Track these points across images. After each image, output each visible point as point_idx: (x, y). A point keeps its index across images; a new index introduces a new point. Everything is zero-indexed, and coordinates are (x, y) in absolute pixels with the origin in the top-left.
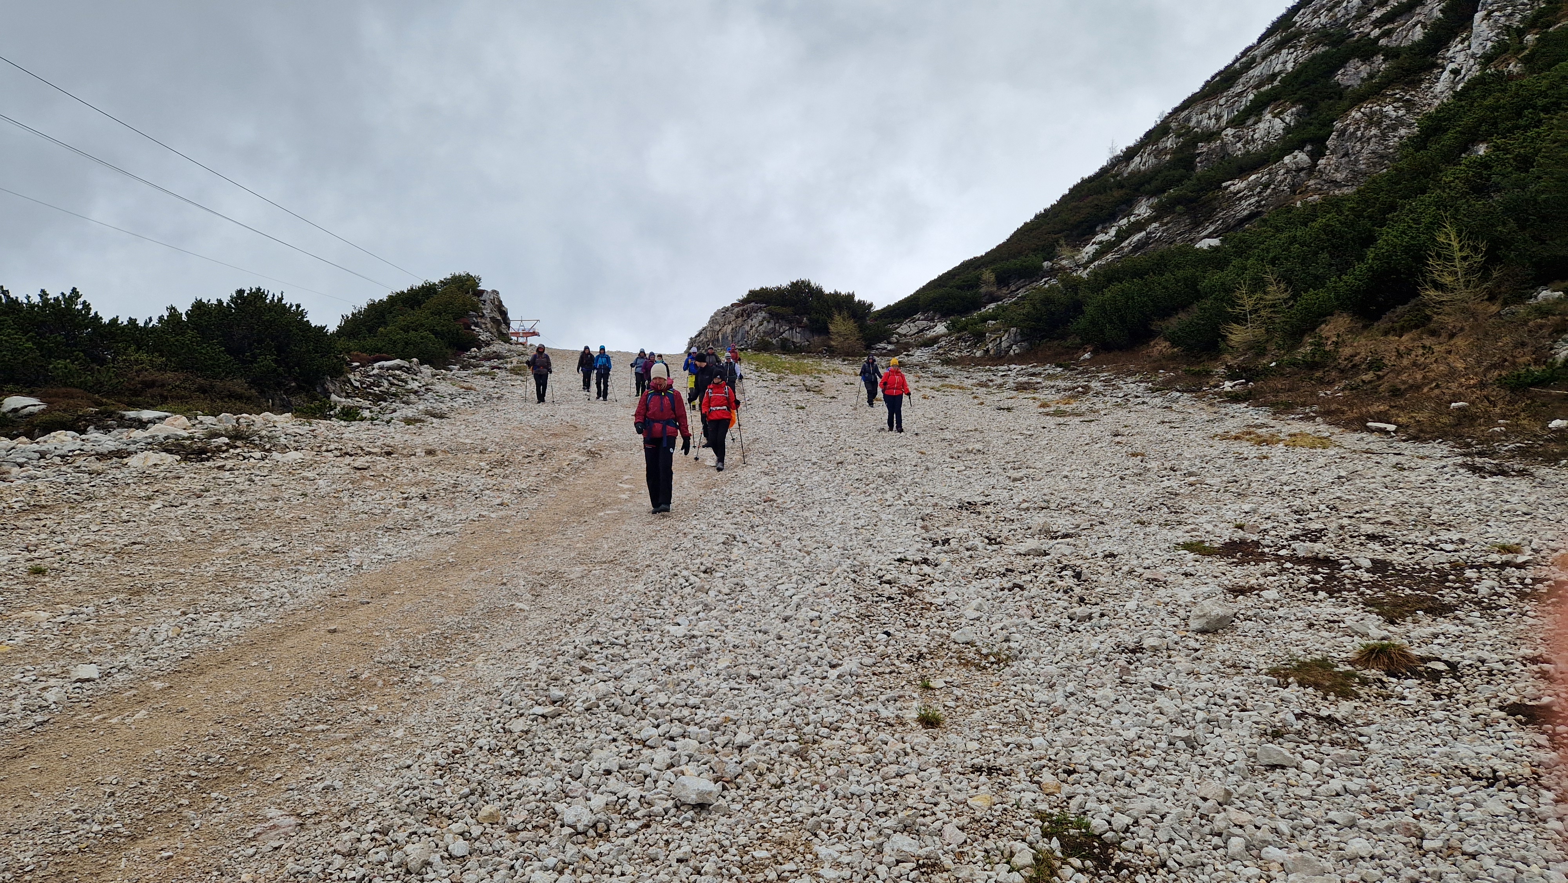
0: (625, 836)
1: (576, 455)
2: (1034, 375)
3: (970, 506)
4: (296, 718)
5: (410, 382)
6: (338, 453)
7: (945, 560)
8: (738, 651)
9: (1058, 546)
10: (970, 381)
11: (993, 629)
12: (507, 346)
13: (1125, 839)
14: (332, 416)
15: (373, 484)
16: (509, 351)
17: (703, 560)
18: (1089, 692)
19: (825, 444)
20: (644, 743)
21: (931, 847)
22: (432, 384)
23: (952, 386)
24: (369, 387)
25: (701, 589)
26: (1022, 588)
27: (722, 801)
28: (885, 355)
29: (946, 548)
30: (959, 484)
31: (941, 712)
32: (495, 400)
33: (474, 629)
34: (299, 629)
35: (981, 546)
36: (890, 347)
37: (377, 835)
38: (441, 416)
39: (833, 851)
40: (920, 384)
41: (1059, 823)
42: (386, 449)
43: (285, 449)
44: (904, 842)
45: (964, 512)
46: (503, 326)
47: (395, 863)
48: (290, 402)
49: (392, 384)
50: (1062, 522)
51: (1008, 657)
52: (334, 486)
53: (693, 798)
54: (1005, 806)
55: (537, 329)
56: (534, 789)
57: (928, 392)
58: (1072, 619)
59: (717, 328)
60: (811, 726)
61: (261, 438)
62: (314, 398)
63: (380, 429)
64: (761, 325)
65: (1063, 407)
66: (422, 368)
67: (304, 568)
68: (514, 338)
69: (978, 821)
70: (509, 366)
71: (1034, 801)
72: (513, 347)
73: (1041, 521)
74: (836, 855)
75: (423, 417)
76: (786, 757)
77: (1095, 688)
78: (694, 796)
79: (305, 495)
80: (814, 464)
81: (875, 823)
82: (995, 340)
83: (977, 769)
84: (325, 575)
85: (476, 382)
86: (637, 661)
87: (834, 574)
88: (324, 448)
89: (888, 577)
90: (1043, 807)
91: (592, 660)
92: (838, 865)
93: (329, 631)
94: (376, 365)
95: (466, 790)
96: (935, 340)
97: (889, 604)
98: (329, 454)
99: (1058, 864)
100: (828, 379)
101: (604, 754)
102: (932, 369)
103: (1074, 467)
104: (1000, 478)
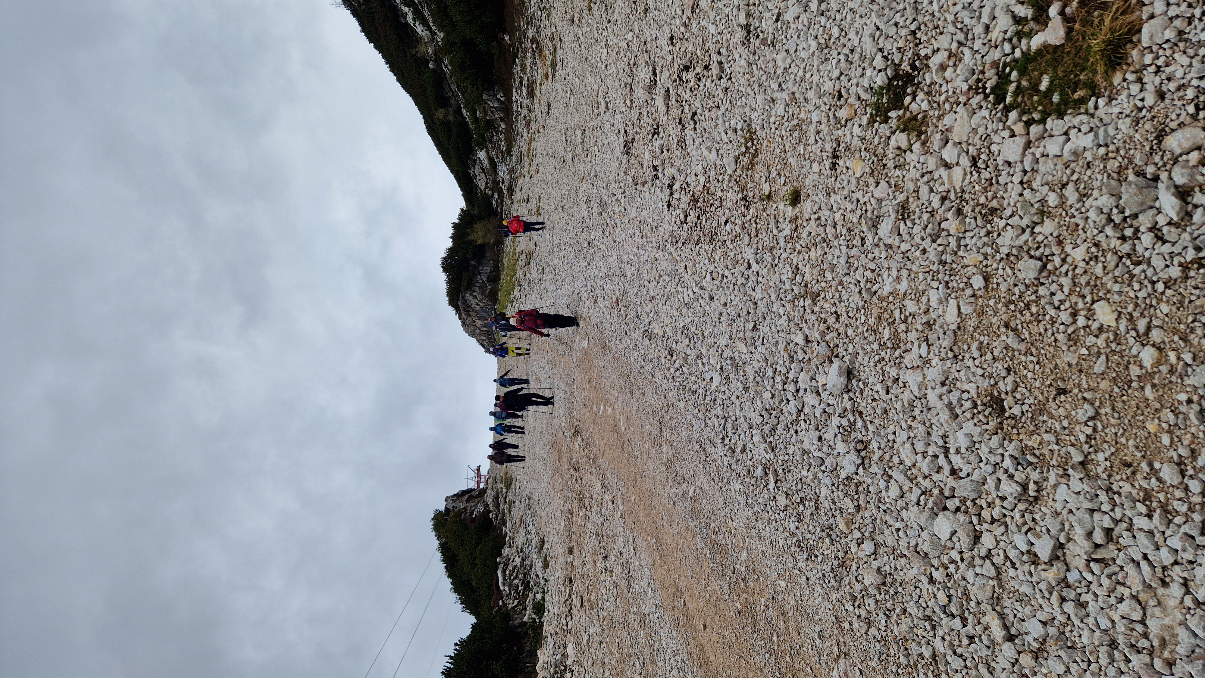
0: (867, 430)
1: (576, 445)
2: (521, 82)
3: (627, 146)
4: (767, 655)
5: (515, 563)
6: (569, 618)
7: (670, 171)
8: (734, 336)
9: (662, 81)
10: (525, 134)
11: (727, 141)
12: (488, 491)
13: (893, 60)
14: (540, 621)
15: (594, 594)
16: (492, 489)
17: (662, 356)
18: (779, 72)
19: (573, 254)
20: (800, 411)
21: (889, 208)
22: (517, 547)
23: (529, 149)
24: (518, 594)
25: (685, 360)
26: (695, 114)
27: (847, 359)
28: (502, 201)
29: (660, 170)
30: (609, 152)
31: (788, 188)
32: (531, 502)
33: (708, 526)
34: (702, 650)
35: (660, 142)
36: (496, 196)
37: (857, 604)
38: (543, 542)
39: (888, 281)
40: (527, 174)
41: (878, 109)
42: (567, 583)
43: (565, 656)
44: (885, 228)
45: (632, 151)
46: (473, 493)
47: (877, 593)
48: (529, 651)
49: (516, 577)
50: (643, 75)
51: (748, 131)
52: (595, 621)
53: (843, 380)
54: (863, 149)
55: (474, 467)
56: (829, 492)
57: (533, 169)
58: (721, 78)
59: (477, 331)
60: (794, 288)
61: (556, 673)
62: (526, 633)
63: (552, 587)
64: (475, 297)
65: (548, 62)
66: (504, 555)
67: (656, 645)
68: (482, 485)
69: (873, 171)
70: (504, 490)
71: (860, 126)
72: (490, 487)
73: (642, 91)
74: (891, 279)
75: (543, 555)
76: (817, 309)
77: (776, 67)
78: (842, 379)
79: (601, 643)
80: (589, 264)
81: (869, 248)
82: (492, 112)
83: (834, 167)
84: (662, 631)
85: (516, 515)
86: (738, 412)
87: (678, 258)
88: (565, 628)
89: (682, 217)
90: (865, 120)
91: (736, 444)
92: (898, 279)
93: (705, 629)
94: (502, 588)
95: (828, 540)
96: (491, 160)
97: (703, 218)
98: (570, 624)
99: (908, 114)
100: (521, 247)
101: (806, 440)
102: (514, 163)
103: (598, 59)
104: (605, 119)
